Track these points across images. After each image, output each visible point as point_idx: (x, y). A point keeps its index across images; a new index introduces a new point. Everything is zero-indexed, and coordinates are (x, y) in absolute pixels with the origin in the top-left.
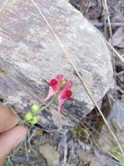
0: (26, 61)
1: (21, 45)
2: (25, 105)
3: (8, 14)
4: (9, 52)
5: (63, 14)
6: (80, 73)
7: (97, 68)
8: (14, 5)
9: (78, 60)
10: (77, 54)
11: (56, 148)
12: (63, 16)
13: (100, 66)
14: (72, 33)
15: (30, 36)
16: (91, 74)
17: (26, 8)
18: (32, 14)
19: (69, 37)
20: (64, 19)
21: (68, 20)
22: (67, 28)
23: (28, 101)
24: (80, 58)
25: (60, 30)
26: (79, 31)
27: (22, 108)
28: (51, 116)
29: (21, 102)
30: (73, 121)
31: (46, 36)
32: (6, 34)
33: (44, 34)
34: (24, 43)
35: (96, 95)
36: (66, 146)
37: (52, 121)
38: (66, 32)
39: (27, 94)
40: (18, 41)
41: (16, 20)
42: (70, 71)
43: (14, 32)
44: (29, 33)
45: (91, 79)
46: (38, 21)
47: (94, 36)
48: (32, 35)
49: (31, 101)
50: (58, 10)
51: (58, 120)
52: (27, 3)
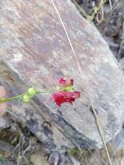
0: (45, 87)
1: (42, 68)
2: (28, 118)
3: (32, 28)
4: (28, 73)
5: (89, 41)
6: (96, 110)
7: (113, 108)
8: (40, 19)
9: (97, 95)
10: (96, 89)
11: (46, 158)
12: (89, 44)
13: (117, 106)
14: (95, 64)
15: (53, 60)
16: (106, 113)
17: (52, 26)
18: (58, 35)
19: (91, 69)
20: (89, 48)
21: (93, 49)
22: (91, 58)
23: (32, 115)
24: (98, 94)
25: (84, 59)
26: (102, 64)
27: (24, 121)
28: (52, 134)
29: (24, 115)
30: (74, 144)
31: (68, 63)
32: (28, 52)
33: (67, 60)
34: (45, 67)
35: (107, 136)
36: (57, 159)
37: (52, 140)
38: (89, 62)
39: (31, 107)
40: (39, 63)
41: (40, 38)
42: (87, 106)
43: (36, 52)
44: (52, 56)
45: (106, 118)
46: (63, 44)
47: (115, 72)
48: (55, 59)
49: (35, 115)
50: (85, 36)
51: (58, 139)
52: (54, 20)
